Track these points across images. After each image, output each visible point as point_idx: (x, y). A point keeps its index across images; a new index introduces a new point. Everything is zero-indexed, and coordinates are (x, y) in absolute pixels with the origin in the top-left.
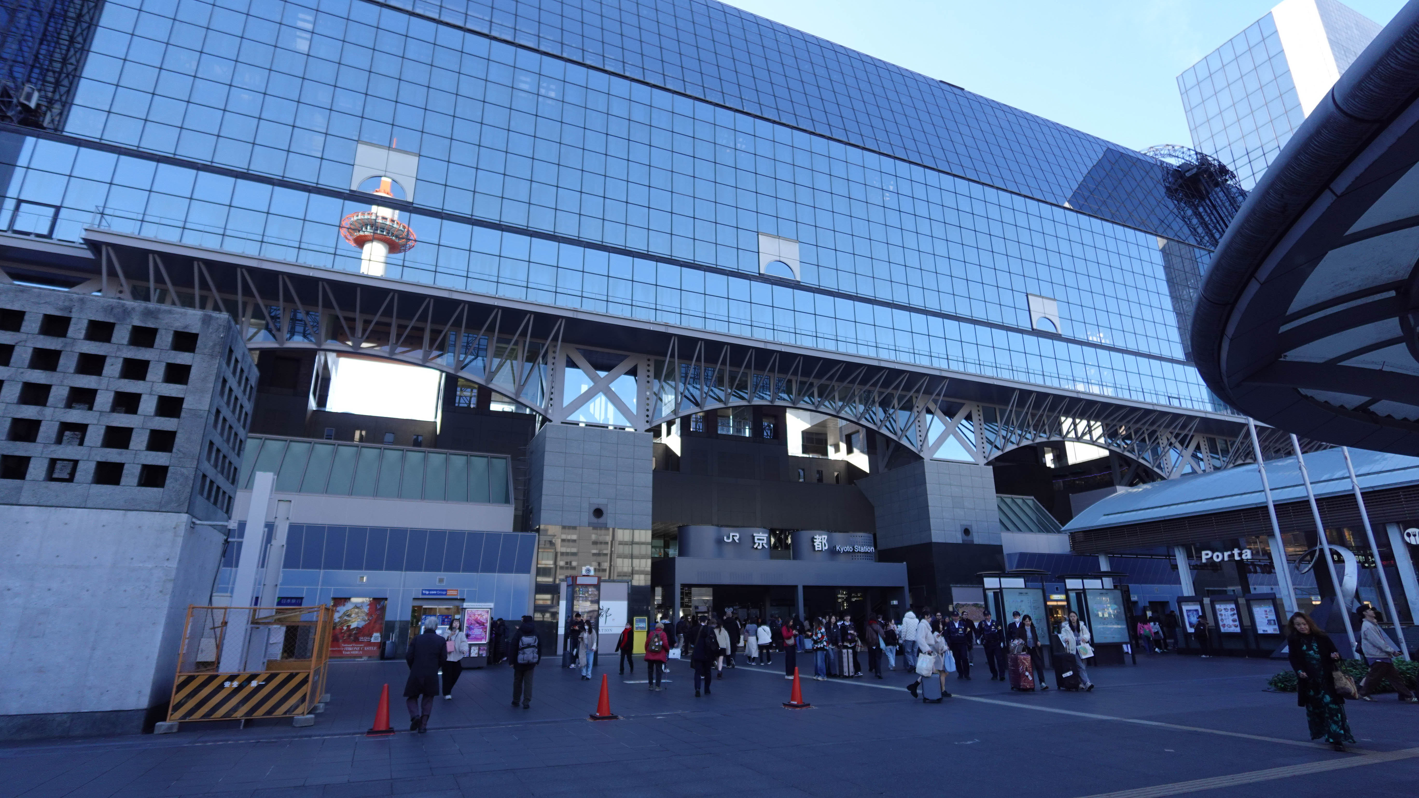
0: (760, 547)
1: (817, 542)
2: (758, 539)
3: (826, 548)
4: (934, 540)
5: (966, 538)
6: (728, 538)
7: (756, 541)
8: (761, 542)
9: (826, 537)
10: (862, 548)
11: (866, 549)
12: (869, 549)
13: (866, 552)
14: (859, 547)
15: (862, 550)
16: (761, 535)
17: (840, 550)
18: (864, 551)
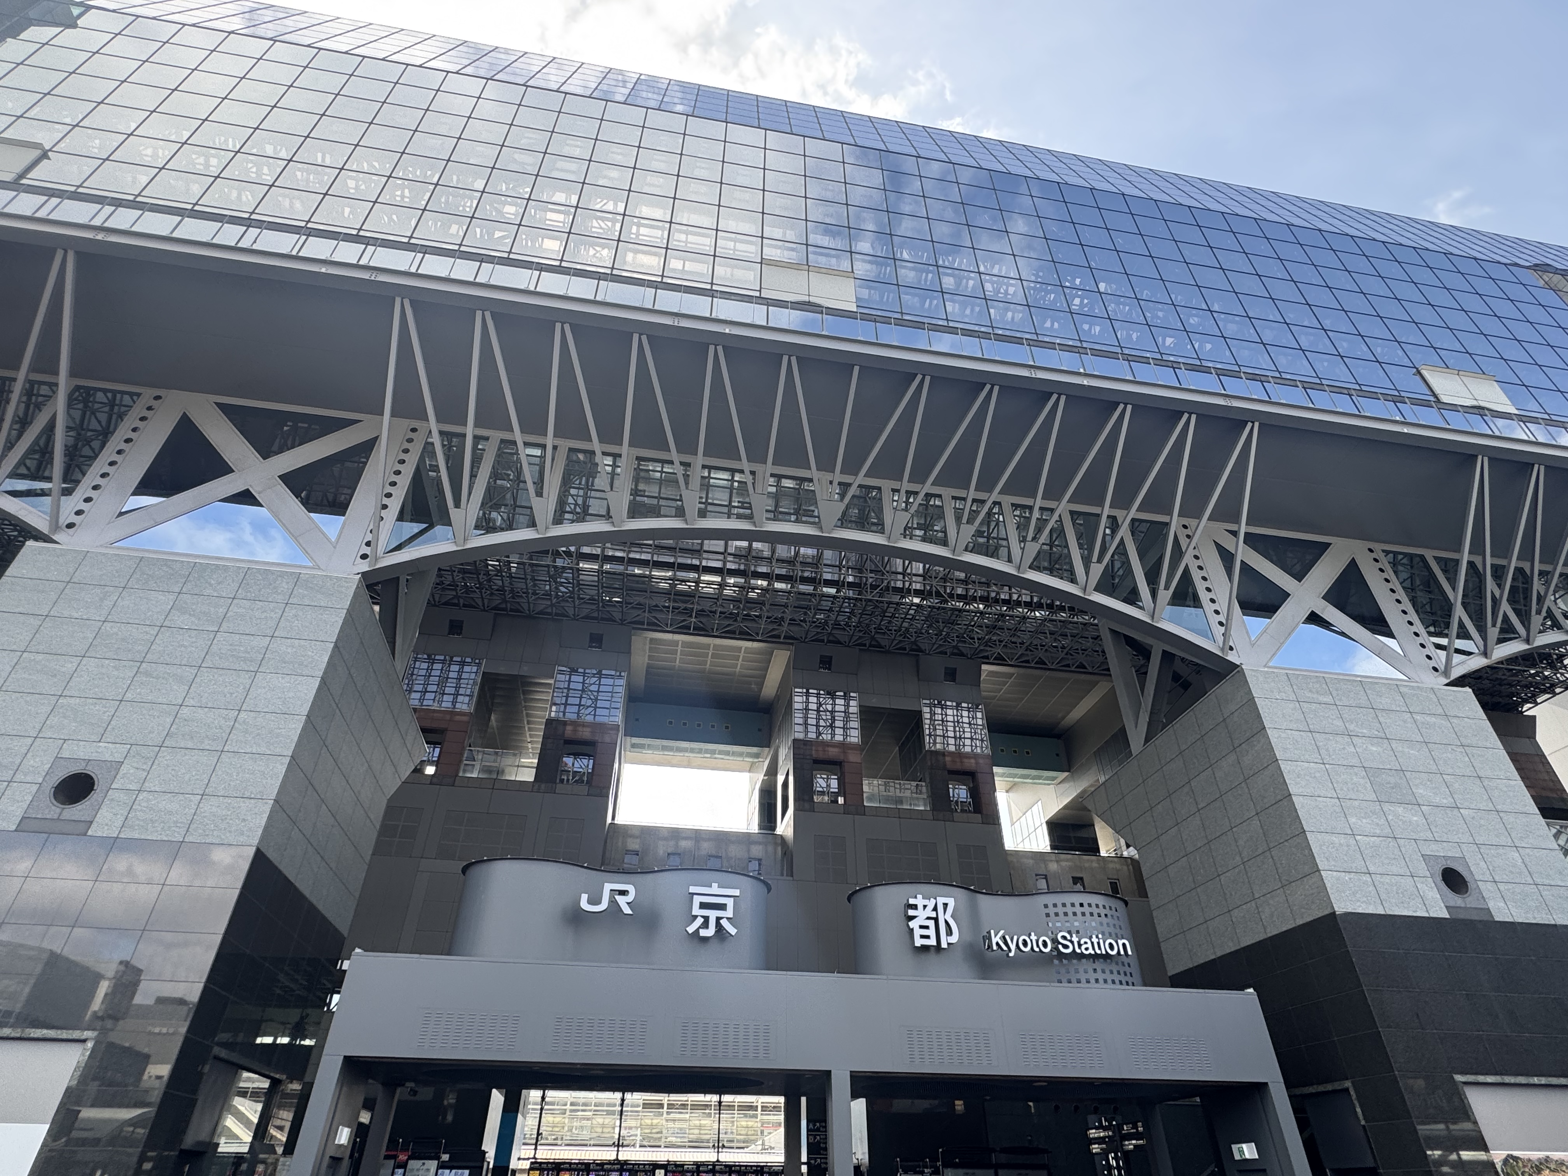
0: (710, 932)
1: (921, 916)
2: (703, 906)
3: (954, 939)
4: (1340, 908)
5: (1457, 900)
6: (595, 900)
7: (696, 911)
8: (713, 914)
9: (951, 902)
10: (1086, 943)
11: (1099, 943)
12: (1111, 947)
13: (1101, 956)
14: (1075, 939)
15: (1087, 949)
16: (715, 889)
17: (1005, 948)
18: (1093, 952)
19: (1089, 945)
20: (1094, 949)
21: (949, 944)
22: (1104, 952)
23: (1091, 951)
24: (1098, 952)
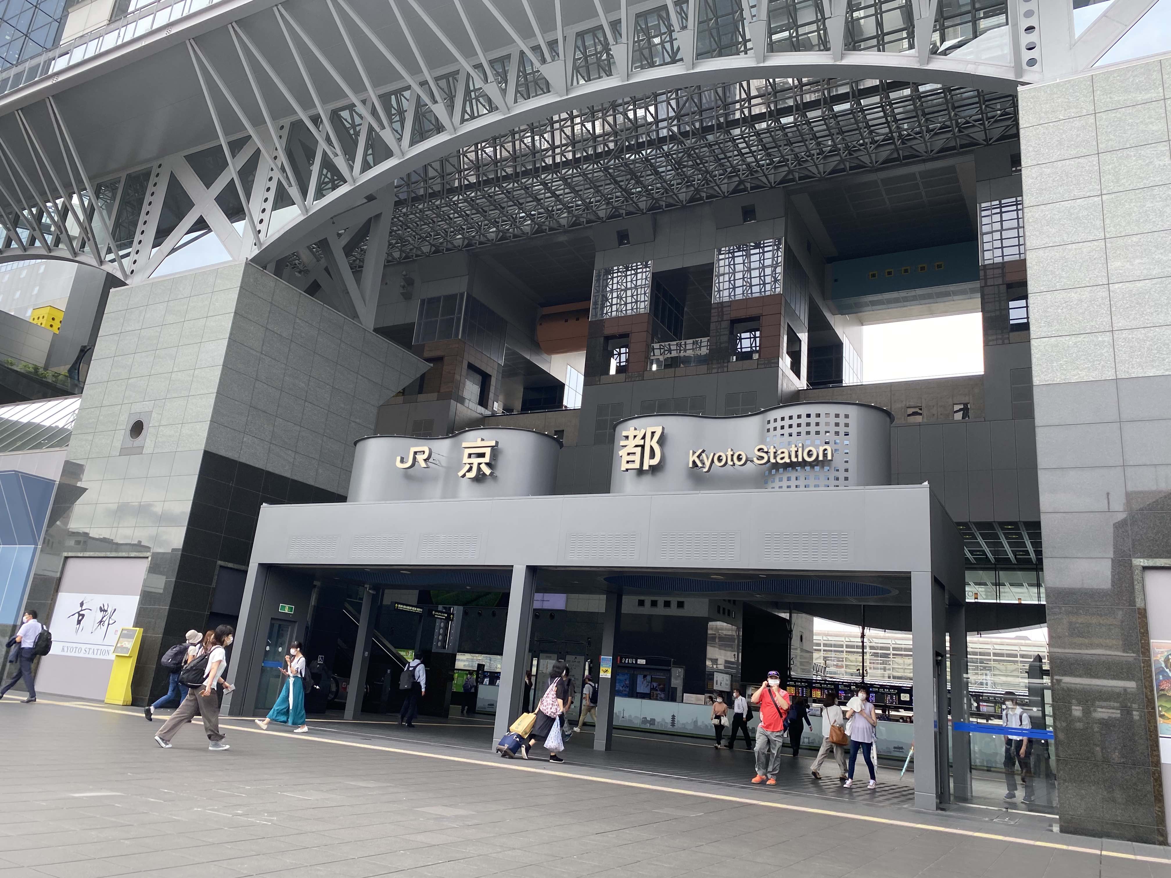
0: (472, 474)
1: (631, 445)
2: (470, 456)
3: (656, 461)
6: (404, 460)
7: (466, 460)
9: (658, 429)
10: (783, 453)
11: (797, 452)
12: (810, 454)
13: (798, 464)
14: (772, 451)
15: (782, 458)
16: (479, 443)
17: (700, 465)
18: (788, 461)
19: (786, 455)
20: (790, 457)
21: (650, 466)
22: (800, 459)
23: (787, 460)
24: (794, 459)
